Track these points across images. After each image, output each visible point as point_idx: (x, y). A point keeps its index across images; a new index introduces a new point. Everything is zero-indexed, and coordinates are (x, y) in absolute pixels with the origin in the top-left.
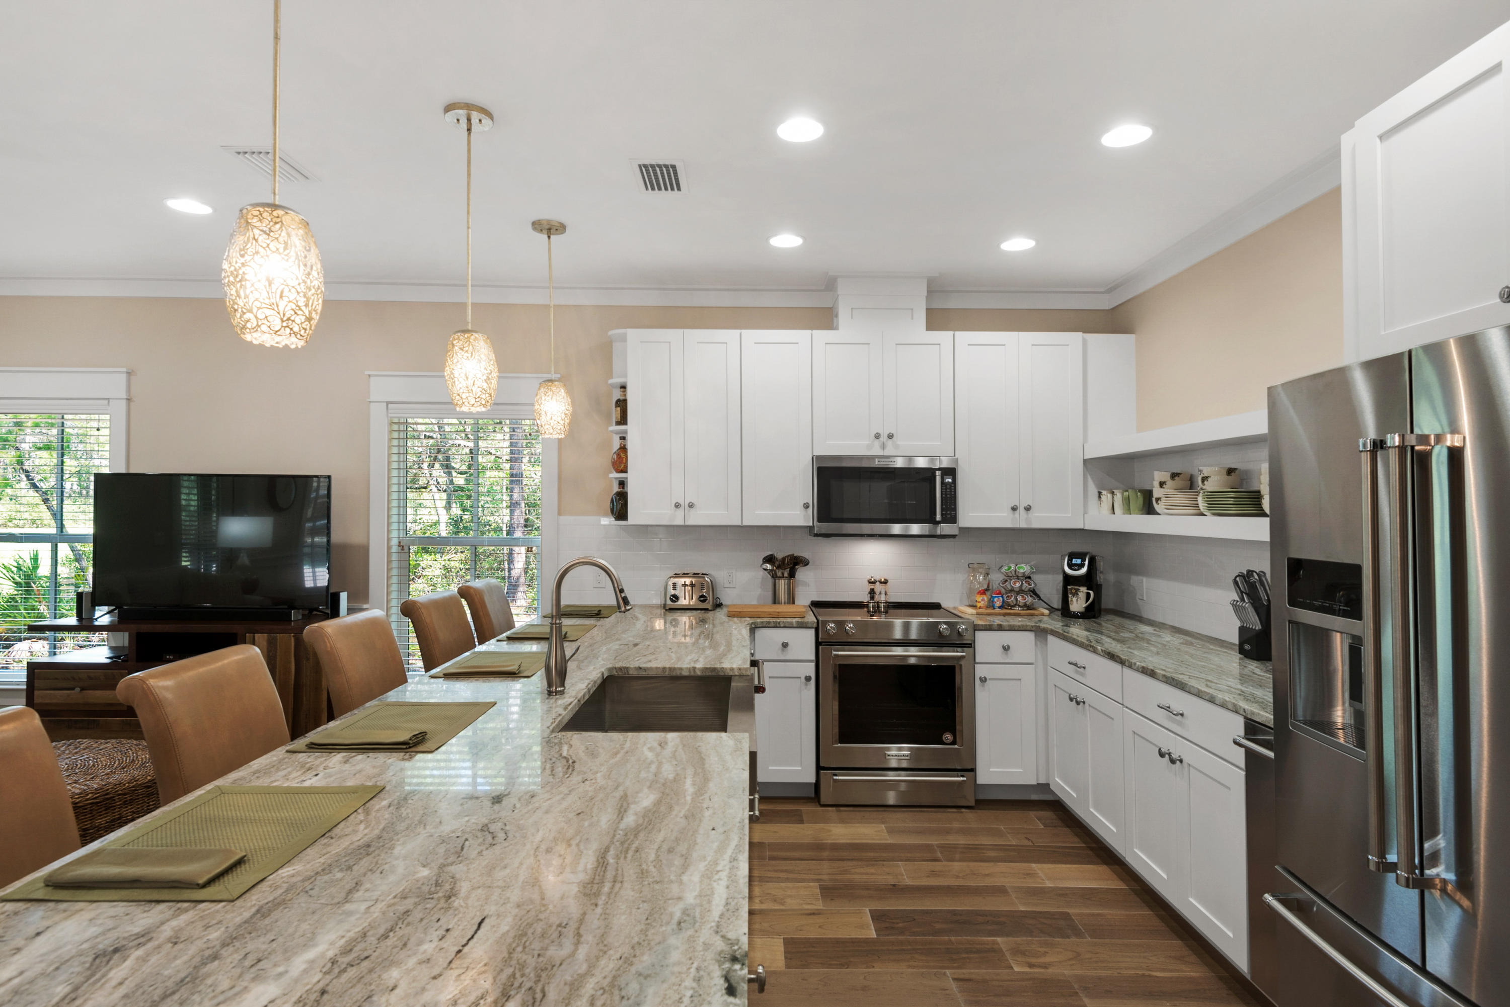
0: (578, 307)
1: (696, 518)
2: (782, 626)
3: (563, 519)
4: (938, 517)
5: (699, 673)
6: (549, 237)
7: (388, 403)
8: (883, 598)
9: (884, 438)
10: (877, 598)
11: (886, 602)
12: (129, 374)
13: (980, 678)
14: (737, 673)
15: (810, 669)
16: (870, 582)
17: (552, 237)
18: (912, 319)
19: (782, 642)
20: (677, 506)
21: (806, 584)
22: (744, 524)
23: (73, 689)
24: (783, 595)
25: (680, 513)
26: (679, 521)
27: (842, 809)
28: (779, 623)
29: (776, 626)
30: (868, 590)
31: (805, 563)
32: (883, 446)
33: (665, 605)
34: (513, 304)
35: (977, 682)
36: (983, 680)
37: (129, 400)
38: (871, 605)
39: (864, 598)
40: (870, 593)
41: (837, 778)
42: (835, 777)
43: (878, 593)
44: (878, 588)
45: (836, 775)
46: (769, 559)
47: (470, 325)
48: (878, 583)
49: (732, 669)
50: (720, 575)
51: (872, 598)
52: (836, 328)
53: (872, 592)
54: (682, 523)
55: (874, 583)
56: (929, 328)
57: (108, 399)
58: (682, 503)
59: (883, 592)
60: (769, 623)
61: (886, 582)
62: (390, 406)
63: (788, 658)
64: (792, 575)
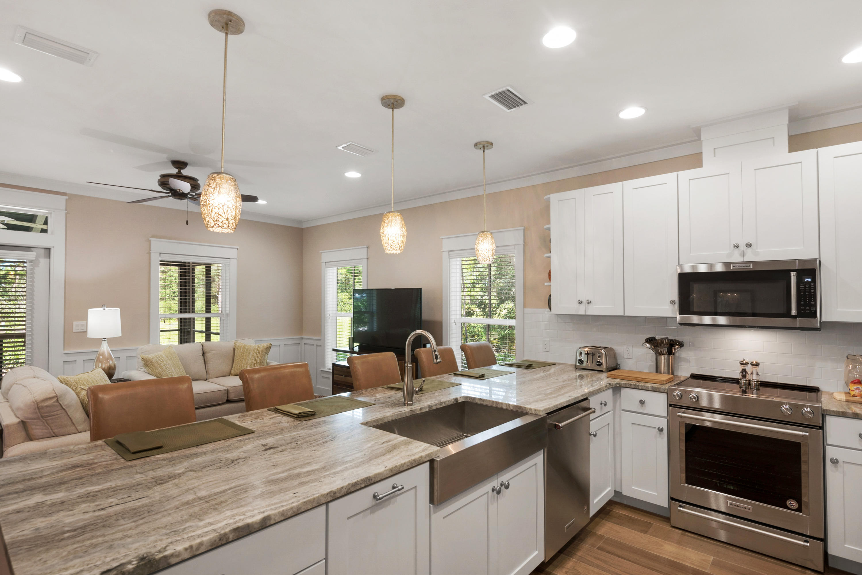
0: (534, 186)
1: (593, 310)
2: (640, 388)
3: (526, 310)
4: (794, 312)
5: (512, 408)
6: (484, 151)
7: (449, 251)
8: (755, 377)
9: (743, 247)
10: (748, 377)
11: (757, 381)
12: (368, 248)
13: (832, 460)
14: (533, 413)
15: (663, 423)
16: (742, 364)
17: (486, 151)
18: (774, 145)
19: (640, 399)
20: (581, 303)
21: (687, 361)
22: (626, 315)
23: (342, 375)
24: (663, 367)
25: (582, 306)
26: (582, 312)
27: (688, 534)
28: (638, 386)
29: (636, 388)
30: (741, 370)
31: (681, 345)
32: (743, 254)
33: (576, 365)
34: (503, 191)
35: (828, 463)
36: (835, 462)
37: (368, 259)
38: (743, 382)
39: (738, 376)
40: (742, 372)
41: (681, 509)
42: (679, 508)
43: (749, 373)
44: (749, 368)
45: (681, 506)
46: (650, 340)
47: (393, 209)
48: (749, 365)
49: (531, 409)
50: (621, 349)
51: (744, 376)
52: (701, 166)
53: (744, 372)
54: (584, 314)
55: (746, 364)
56: (791, 149)
57: (362, 259)
58: (583, 301)
59: (754, 372)
60: (631, 385)
61: (757, 365)
62: (450, 252)
63: (645, 412)
64: (670, 353)
